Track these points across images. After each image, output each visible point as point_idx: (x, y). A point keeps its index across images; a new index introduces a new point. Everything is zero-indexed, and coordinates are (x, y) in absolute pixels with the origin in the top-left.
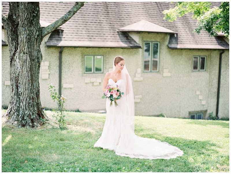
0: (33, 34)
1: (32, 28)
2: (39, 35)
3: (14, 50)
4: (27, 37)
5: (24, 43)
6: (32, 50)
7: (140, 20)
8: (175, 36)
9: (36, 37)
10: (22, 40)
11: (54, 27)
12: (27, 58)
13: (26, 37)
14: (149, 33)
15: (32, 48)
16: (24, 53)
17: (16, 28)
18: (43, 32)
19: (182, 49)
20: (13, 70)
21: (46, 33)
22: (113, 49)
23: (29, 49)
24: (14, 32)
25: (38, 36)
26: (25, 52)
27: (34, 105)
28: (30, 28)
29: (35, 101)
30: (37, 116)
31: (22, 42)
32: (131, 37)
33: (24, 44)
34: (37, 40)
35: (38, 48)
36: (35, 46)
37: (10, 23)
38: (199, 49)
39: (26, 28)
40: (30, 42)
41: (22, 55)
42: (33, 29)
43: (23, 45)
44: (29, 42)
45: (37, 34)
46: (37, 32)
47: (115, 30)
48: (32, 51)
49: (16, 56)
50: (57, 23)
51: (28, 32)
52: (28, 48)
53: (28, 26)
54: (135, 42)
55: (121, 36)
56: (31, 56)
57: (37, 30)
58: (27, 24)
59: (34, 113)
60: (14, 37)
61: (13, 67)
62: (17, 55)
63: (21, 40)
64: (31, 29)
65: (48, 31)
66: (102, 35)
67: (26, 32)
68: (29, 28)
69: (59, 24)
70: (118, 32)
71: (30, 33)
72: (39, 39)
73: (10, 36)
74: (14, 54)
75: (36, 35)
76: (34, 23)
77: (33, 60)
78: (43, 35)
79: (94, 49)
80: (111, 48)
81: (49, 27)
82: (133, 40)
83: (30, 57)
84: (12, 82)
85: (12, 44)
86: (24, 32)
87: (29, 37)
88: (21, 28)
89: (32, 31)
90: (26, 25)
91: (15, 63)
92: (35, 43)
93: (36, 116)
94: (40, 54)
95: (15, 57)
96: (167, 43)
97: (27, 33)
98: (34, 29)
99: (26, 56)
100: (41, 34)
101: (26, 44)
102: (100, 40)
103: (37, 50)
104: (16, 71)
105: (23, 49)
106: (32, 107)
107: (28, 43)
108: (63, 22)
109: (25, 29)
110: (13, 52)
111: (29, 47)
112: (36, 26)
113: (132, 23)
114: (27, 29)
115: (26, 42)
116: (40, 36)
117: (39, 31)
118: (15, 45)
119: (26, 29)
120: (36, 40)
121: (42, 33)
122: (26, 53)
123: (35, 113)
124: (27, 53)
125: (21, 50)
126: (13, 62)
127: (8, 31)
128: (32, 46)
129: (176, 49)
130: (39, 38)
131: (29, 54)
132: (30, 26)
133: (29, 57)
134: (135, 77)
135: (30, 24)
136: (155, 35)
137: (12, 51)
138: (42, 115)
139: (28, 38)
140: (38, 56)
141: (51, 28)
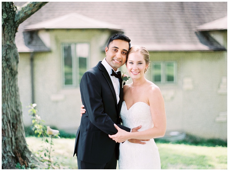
2: (9, 19)
21: (22, 15)
29: (7, 135)
30: (10, 160)
32: (212, 38)
34: (4, 29)
35: (8, 43)
45: (4, 17)
47: (192, 31)
59: (5, 155)
65: (25, 11)
70: (196, 33)
72: (9, 25)
78: (17, 20)
93: (8, 162)
94: (13, 53)
100: (12, 18)
116: (11, 22)
117: (7, 12)
123: (8, 156)
130: (7, 24)
134: (219, 87)
138: (24, 158)
140: (8, 57)
141: (30, 7)
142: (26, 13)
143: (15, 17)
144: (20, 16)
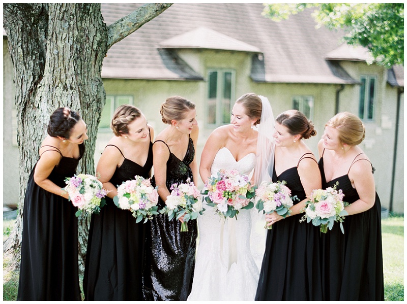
0: (89, 39)
1: (86, 24)
2: (101, 42)
3: (32, 79)
4: (75, 46)
5: (66, 61)
6: (84, 80)
7: (196, 28)
8: (260, 58)
9: (95, 47)
10: (61, 53)
11: (135, 24)
12: (73, 99)
13: (72, 47)
14: (217, 51)
15: (86, 75)
16: (65, 88)
17: (33, 24)
18: (110, 35)
19: (273, 84)
20: (32, 132)
21: (116, 36)
22: (151, 84)
23: (79, 78)
24: (30, 33)
25: (99, 43)
26: (68, 85)
27: (86, 220)
28: (81, 23)
31: (61, 59)
32: (183, 61)
33: (67, 64)
34: (96, 55)
35: (97, 76)
36: (93, 70)
37: (19, 12)
38: (302, 84)
39: (72, 23)
40: (81, 60)
41: (58, 91)
42: (88, 25)
43: (62, 67)
44: (78, 58)
45: (98, 39)
46: (98, 35)
47: (153, 46)
48: (86, 84)
49: (40, 95)
50: (142, 13)
51: (76, 33)
52: (77, 75)
53: (76, 19)
54: (191, 69)
55: (165, 57)
56: (82, 94)
57: (97, 30)
58: (73, 12)
60: (30, 47)
61: (30, 125)
62: (42, 91)
63: (58, 55)
64: (83, 26)
65: (121, 32)
66: (129, 55)
67: (71, 32)
68: (79, 24)
69: (147, 16)
70: (158, 49)
71: (82, 37)
72: (101, 51)
73: (20, 44)
74: (33, 91)
75: (95, 41)
76: (90, 11)
77: (88, 106)
78: (110, 42)
79: (116, 83)
80: (148, 80)
81: (123, 22)
82: (187, 65)
83: (80, 97)
84: (29, 162)
85: (25, 64)
86: (65, 34)
87: (79, 47)
88: (58, 22)
89: (87, 32)
90: (73, 15)
91: (38, 113)
92: (92, 62)
95: (37, 98)
96: (247, 71)
97: (75, 36)
98: (92, 25)
99: (69, 96)
100: (104, 40)
101: (72, 64)
102: (125, 64)
103: (95, 80)
104: (40, 134)
105: (63, 77)
106: (82, 225)
107: (75, 61)
108: (157, 11)
109: (70, 25)
110: (29, 85)
111: (79, 72)
112: (94, 19)
113: (181, 32)
114: (75, 26)
115: (72, 60)
116: (103, 44)
117: (101, 33)
118: (32, 66)
119: (72, 26)
120: (94, 54)
121: (107, 36)
122: (72, 88)
124: (74, 86)
125: (58, 81)
126: (29, 110)
127: (13, 33)
128: (86, 70)
129: (265, 83)
130: (100, 48)
131: (79, 91)
132: (82, 17)
133: (78, 99)
135: (83, 13)
136: (227, 56)
137: (24, 83)
139: (77, 49)
140: (99, 96)
141: (129, 26)
142: (123, 34)
143: (108, 40)
144: (114, 38)
